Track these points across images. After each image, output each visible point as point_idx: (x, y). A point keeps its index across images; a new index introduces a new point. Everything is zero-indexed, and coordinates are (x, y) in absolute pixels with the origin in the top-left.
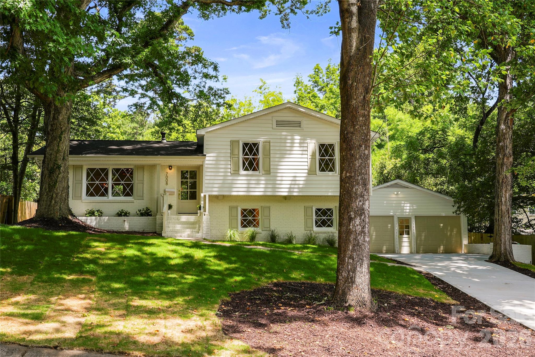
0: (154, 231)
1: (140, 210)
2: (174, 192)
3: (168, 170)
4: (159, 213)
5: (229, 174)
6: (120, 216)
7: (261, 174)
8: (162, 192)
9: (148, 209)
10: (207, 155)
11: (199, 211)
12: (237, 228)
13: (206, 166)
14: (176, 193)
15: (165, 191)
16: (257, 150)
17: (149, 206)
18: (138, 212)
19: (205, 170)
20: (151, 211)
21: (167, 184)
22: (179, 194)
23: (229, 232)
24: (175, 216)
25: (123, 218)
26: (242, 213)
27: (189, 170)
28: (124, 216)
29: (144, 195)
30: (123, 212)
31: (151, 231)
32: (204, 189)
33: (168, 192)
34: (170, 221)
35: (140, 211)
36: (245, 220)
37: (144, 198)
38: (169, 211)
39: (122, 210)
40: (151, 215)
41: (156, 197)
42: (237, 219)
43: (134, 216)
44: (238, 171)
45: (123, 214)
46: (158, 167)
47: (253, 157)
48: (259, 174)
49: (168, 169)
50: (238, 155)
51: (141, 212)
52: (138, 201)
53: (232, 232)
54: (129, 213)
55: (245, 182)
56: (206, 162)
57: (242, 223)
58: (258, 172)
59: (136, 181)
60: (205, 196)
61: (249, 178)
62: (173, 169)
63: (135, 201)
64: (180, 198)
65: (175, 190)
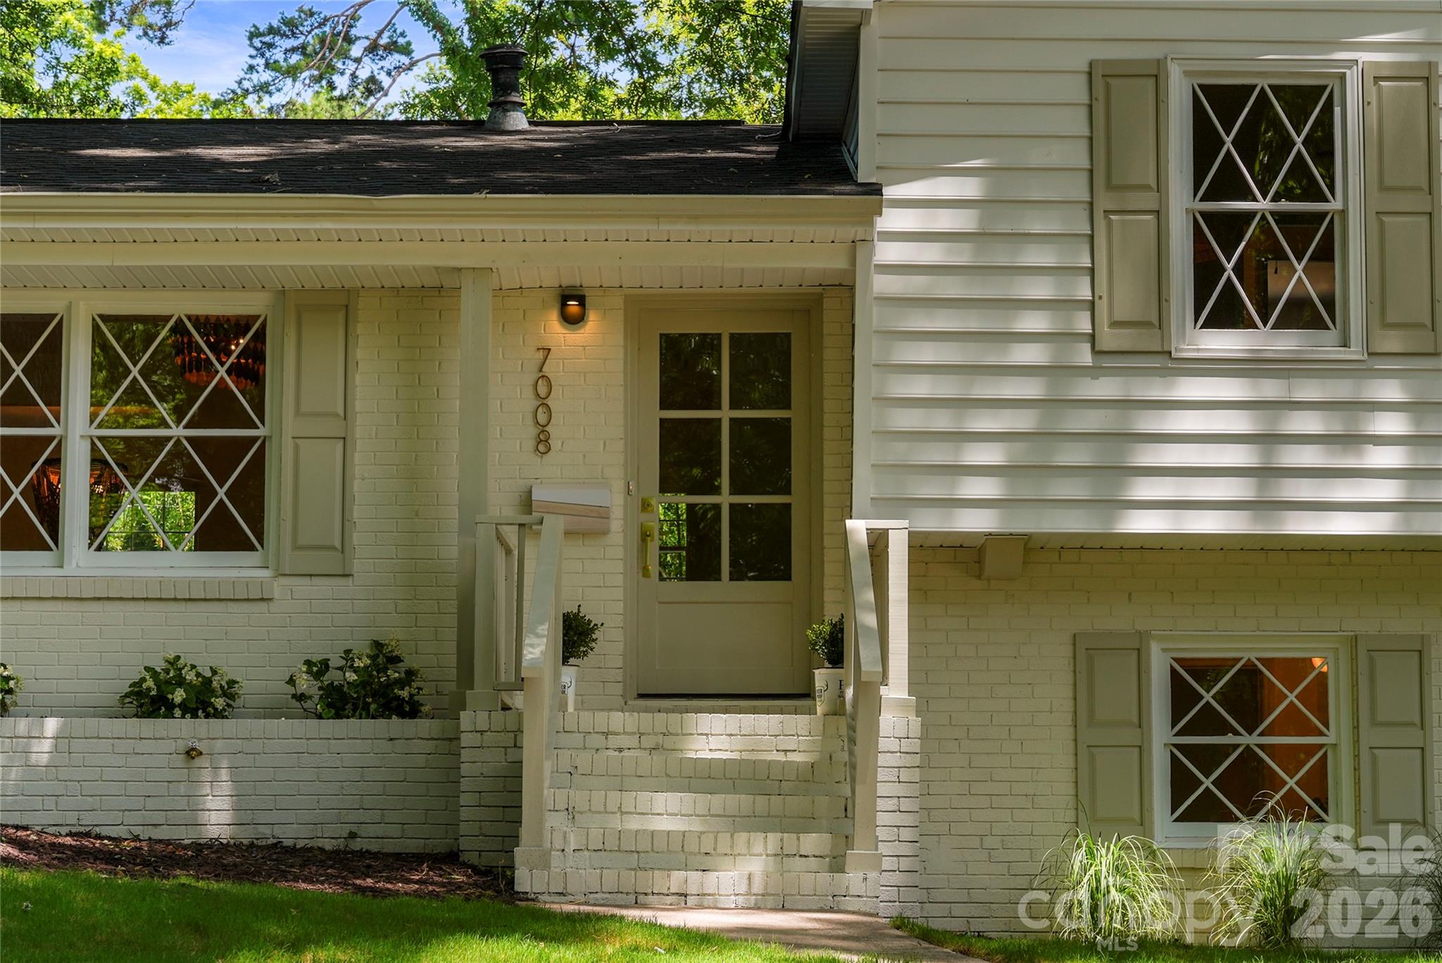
0: (440, 845)
1: (325, 665)
2: (603, 514)
3: (555, 331)
4: (478, 689)
5: (1084, 356)
6: (152, 714)
7: (1355, 352)
8: (501, 505)
9: (384, 656)
10: (890, 192)
11: (821, 677)
12: (1143, 824)
13: (883, 284)
14: (616, 525)
15: (527, 503)
16: (1322, 147)
17: (393, 633)
18: (305, 683)
19: (868, 318)
20: (411, 674)
21: (543, 442)
22: (645, 536)
23: (1079, 857)
24: (618, 720)
25: (183, 729)
26: (1181, 697)
27: (725, 328)
28: (189, 710)
29: (356, 538)
30: (181, 682)
31: (412, 846)
32: (864, 484)
33: (555, 508)
34: (583, 760)
35: (318, 669)
36: (1207, 758)
37: (357, 566)
38: (568, 675)
39: (173, 662)
40: (410, 710)
41: (451, 550)
42: (1142, 750)
43: (272, 712)
44: (1161, 323)
45: (179, 695)
46: (472, 302)
47: (1285, 205)
48: (1343, 354)
49: (553, 317)
50: (1160, 186)
51: (333, 676)
52: (304, 587)
53: (1105, 858)
54: (229, 691)
55: (1238, 423)
56: (888, 253)
57: (1181, 783)
58: (1331, 335)
59: (290, 425)
60: (878, 542)
61: (1270, 389)
62: (592, 316)
63: (278, 588)
64: (654, 568)
65: (615, 500)
